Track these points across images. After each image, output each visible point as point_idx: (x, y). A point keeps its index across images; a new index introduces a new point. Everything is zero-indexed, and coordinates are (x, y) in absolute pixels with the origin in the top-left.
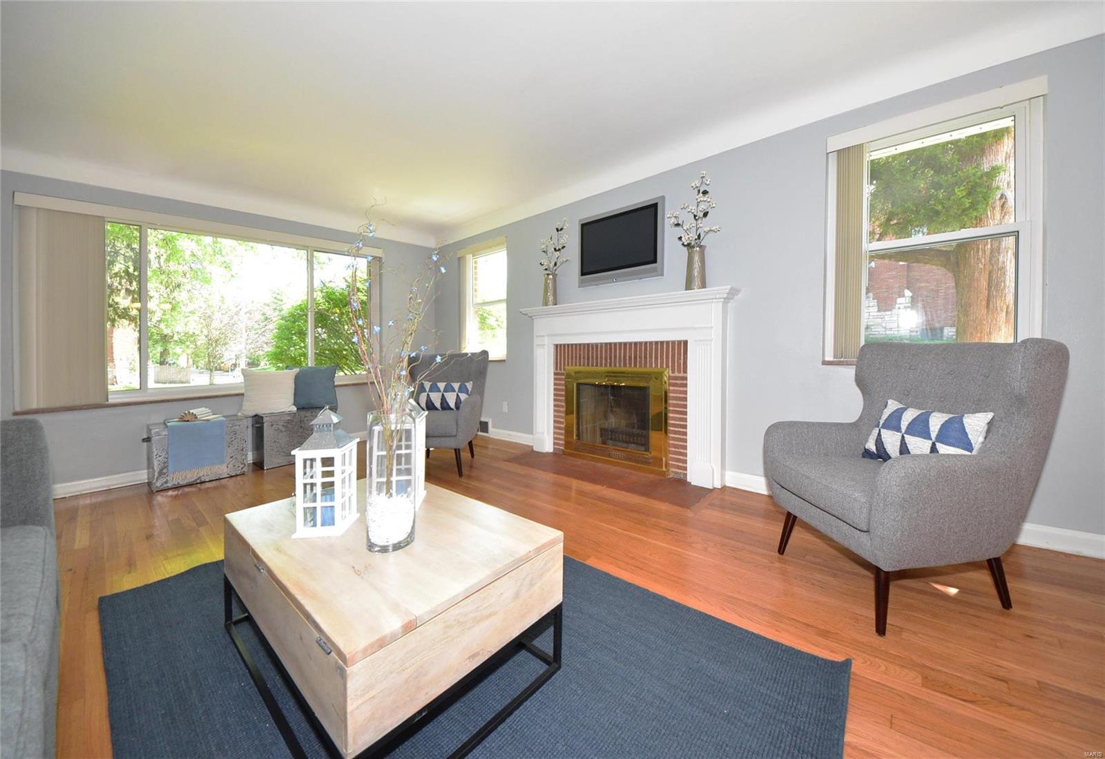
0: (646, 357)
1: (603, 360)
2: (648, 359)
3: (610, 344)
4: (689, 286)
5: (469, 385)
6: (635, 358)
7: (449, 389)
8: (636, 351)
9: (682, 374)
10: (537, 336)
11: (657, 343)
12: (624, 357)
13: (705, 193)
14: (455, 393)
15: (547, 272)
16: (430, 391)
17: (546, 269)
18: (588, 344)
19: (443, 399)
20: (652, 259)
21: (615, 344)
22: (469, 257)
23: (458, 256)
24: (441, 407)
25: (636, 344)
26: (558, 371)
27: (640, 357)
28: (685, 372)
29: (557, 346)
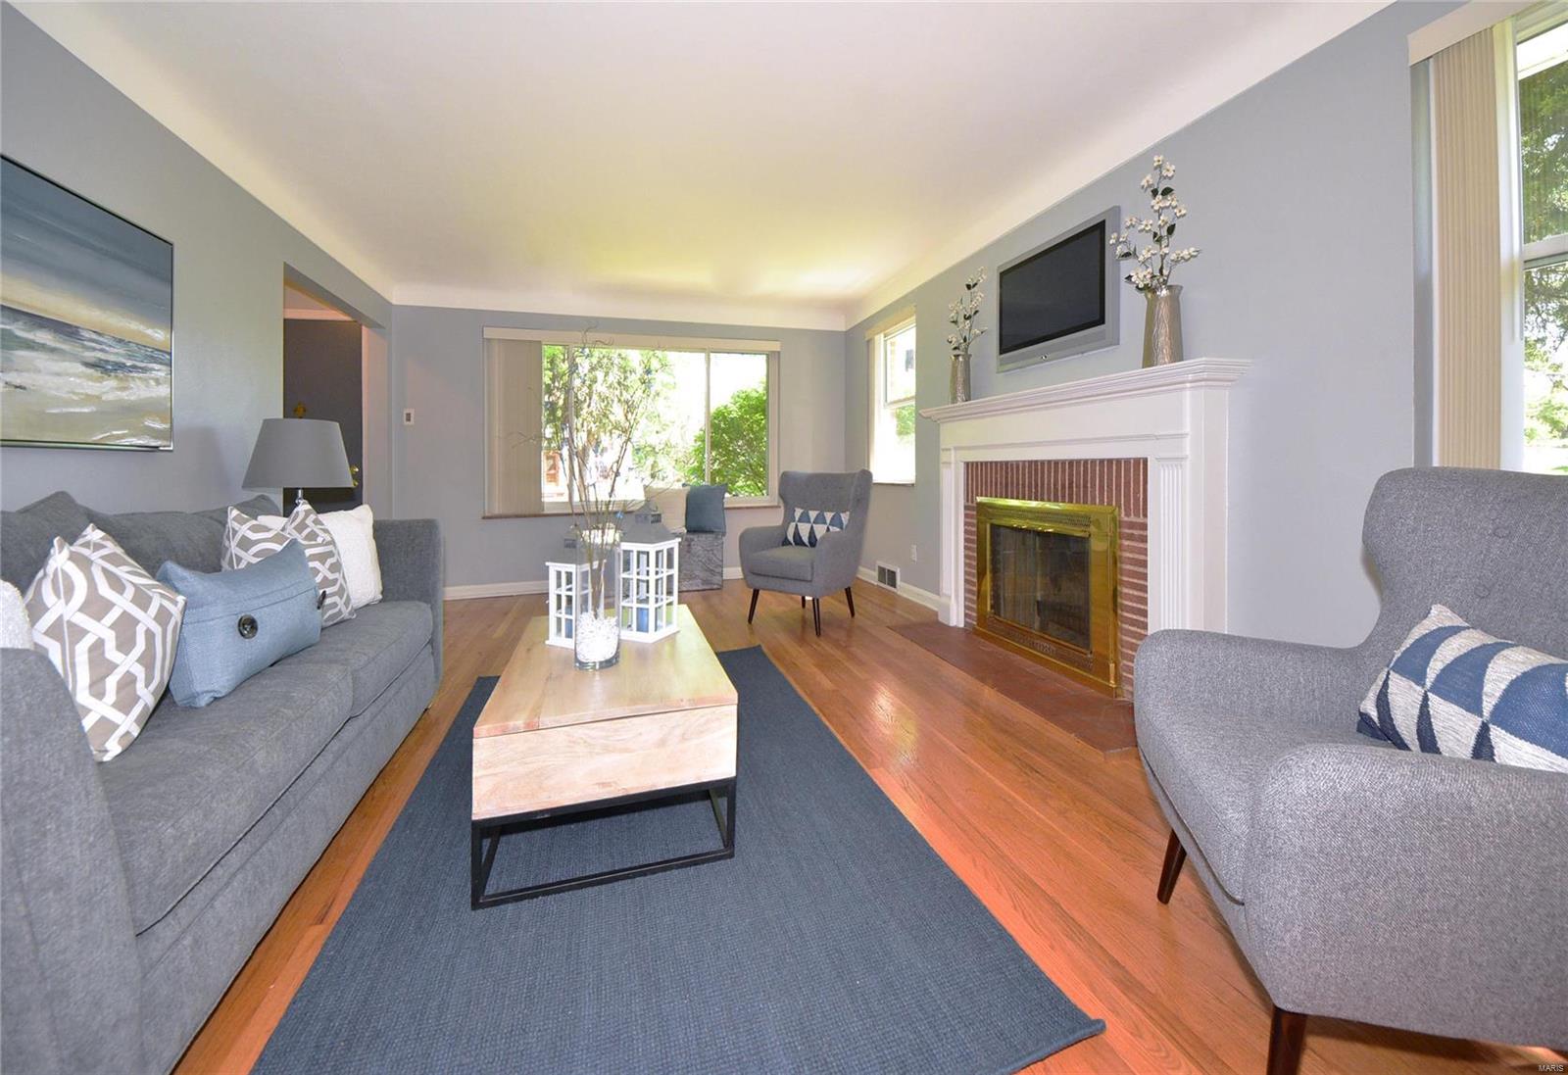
0: (1085, 487)
1: (1027, 489)
2: (1089, 489)
3: (1036, 462)
4: (1149, 359)
5: (845, 517)
6: (1071, 484)
7: (820, 519)
8: (1071, 475)
9: (1141, 520)
10: (943, 450)
11: (1102, 461)
12: (1055, 485)
13: (1167, 192)
14: (826, 527)
15: (957, 352)
16: (800, 521)
17: (955, 348)
18: (1007, 463)
19: (812, 533)
20: (1098, 317)
21: (1043, 462)
22: (879, 339)
23: (867, 339)
24: (810, 542)
25: (1071, 462)
26: (970, 504)
27: (1078, 486)
28: (1145, 516)
29: (967, 464)
